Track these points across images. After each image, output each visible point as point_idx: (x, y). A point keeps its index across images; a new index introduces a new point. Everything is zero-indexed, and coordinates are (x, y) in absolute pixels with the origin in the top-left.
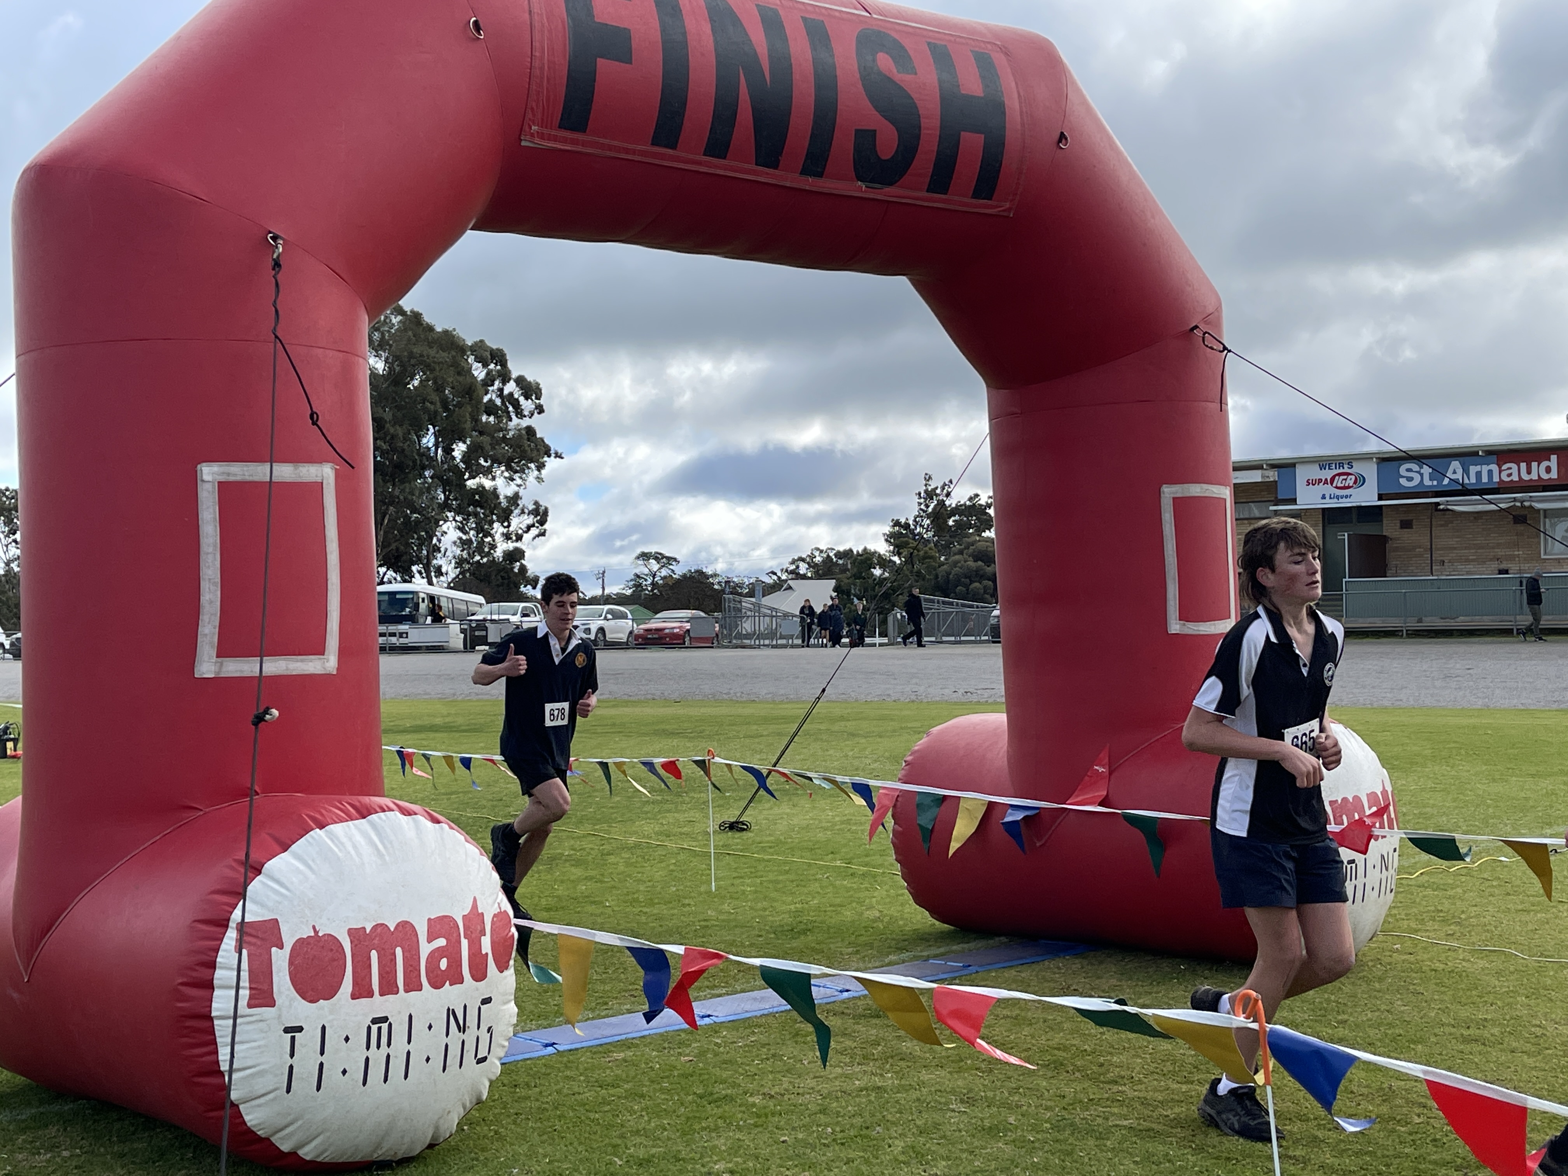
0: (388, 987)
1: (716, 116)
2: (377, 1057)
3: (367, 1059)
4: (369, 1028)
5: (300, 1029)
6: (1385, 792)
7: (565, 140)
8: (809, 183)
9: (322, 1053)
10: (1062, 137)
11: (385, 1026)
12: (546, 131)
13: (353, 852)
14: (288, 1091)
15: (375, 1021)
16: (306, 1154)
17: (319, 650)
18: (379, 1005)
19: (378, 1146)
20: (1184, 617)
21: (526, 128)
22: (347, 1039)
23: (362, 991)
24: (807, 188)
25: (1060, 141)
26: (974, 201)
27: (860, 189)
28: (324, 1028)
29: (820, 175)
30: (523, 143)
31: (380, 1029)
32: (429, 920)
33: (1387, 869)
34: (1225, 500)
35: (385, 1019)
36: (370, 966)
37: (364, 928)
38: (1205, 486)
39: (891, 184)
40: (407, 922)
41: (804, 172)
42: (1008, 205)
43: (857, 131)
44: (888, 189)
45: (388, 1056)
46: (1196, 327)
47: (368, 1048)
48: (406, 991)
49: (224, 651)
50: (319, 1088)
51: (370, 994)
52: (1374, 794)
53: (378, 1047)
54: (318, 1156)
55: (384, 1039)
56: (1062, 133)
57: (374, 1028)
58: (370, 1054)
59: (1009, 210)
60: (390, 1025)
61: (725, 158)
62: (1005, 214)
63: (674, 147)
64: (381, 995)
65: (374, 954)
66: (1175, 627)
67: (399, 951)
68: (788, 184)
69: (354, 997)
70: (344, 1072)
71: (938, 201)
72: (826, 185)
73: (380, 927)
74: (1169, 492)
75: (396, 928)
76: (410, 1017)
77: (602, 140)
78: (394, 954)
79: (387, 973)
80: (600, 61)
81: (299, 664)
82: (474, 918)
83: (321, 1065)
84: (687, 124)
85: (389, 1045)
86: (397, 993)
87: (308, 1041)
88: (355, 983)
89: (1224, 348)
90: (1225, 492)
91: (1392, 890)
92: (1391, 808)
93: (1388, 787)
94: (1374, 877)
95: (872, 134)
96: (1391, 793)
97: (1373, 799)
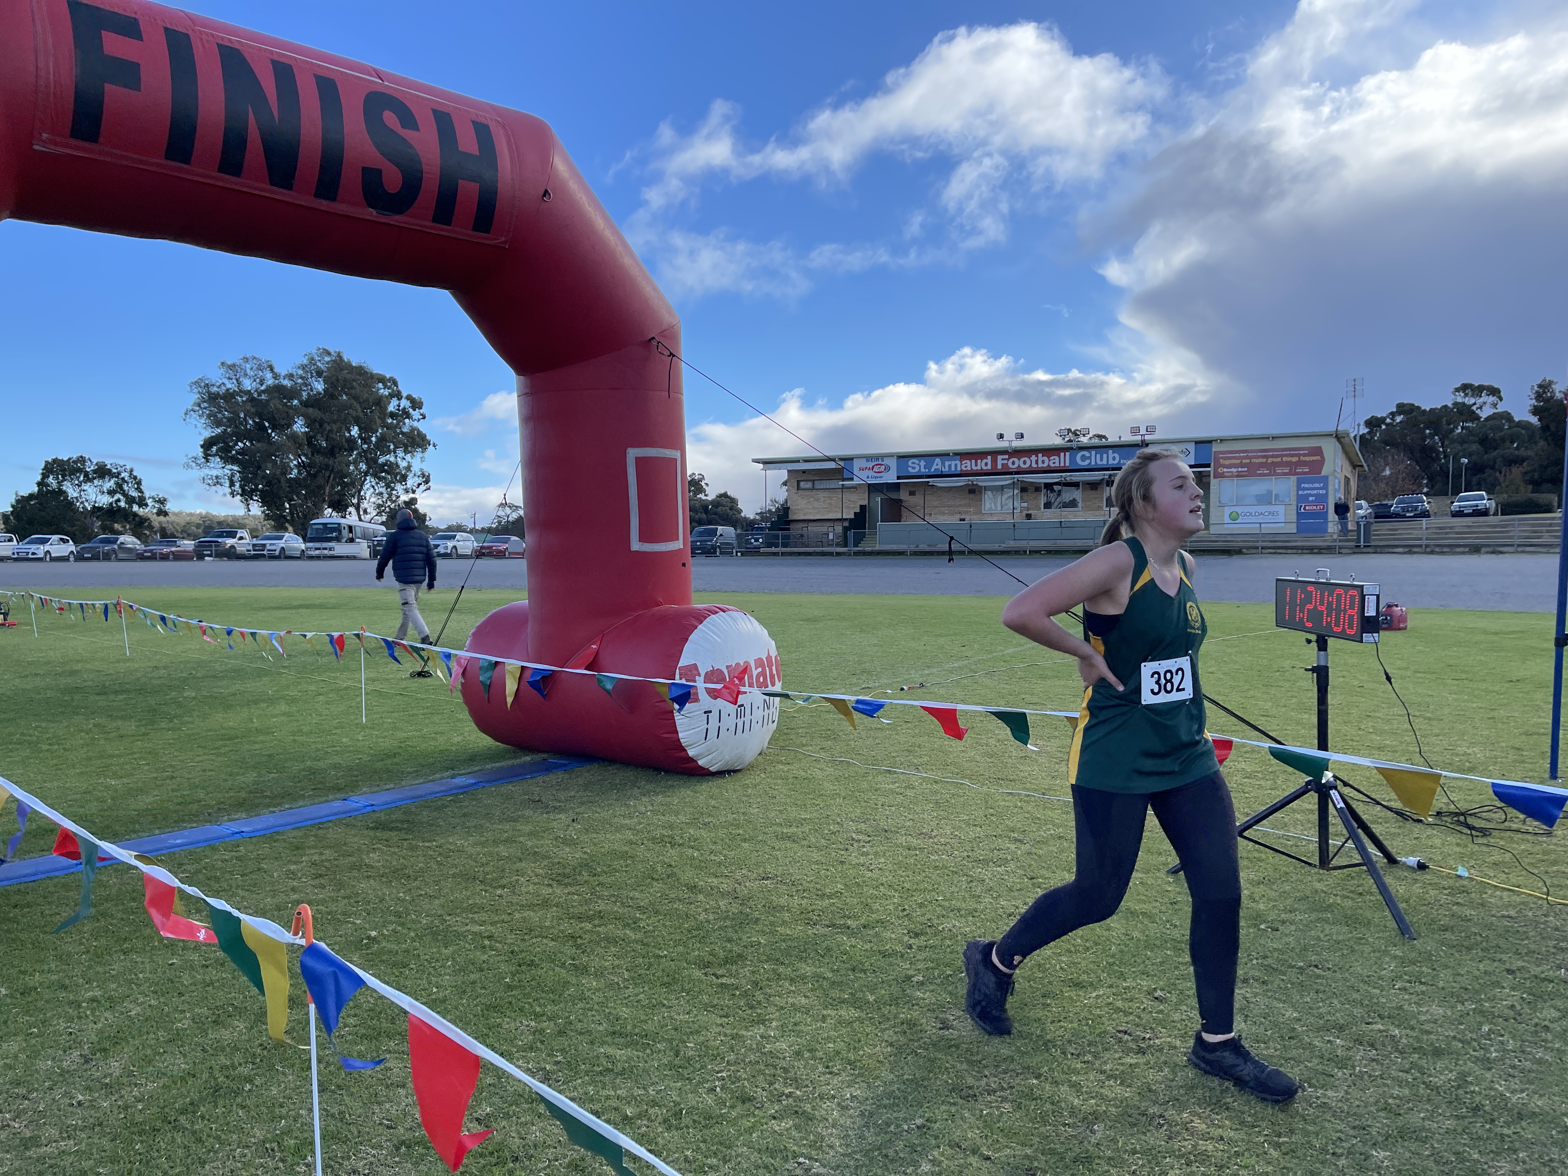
1: (227, 142)
6: (769, 658)
7: (77, 148)
8: (324, 204)
10: (546, 193)
20: (643, 538)
21: (36, 134)
24: (322, 208)
25: (544, 195)
26: (474, 233)
27: (371, 213)
29: (333, 199)
30: (36, 147)
33: (768, 708)
34: (676, 460)
38: (657, 450)
39: (400, 212)
41: (318, 195)
42: (503, 239)
43: (363, 168)
44: (398, 217)
46: (653, 338)
56: (546, 192)
59: (505, 242)
61: (239, 176)
62: (503, 245)
63: (188, 162)
66: (636, 545)
68: (304, 204)
71: (443, 230)
72: (339, 207)
74: (632, 454)
77: (115, 151)
80: (106, 85)
84: (197, 145)
89: (671, 354)
90: (676, 454)
91: (773, 722)
92: (774, 668)
93: (774, 653)
94: (758, 714)
95: (379, 171)
96: (776, 657)
97: (759, 662)
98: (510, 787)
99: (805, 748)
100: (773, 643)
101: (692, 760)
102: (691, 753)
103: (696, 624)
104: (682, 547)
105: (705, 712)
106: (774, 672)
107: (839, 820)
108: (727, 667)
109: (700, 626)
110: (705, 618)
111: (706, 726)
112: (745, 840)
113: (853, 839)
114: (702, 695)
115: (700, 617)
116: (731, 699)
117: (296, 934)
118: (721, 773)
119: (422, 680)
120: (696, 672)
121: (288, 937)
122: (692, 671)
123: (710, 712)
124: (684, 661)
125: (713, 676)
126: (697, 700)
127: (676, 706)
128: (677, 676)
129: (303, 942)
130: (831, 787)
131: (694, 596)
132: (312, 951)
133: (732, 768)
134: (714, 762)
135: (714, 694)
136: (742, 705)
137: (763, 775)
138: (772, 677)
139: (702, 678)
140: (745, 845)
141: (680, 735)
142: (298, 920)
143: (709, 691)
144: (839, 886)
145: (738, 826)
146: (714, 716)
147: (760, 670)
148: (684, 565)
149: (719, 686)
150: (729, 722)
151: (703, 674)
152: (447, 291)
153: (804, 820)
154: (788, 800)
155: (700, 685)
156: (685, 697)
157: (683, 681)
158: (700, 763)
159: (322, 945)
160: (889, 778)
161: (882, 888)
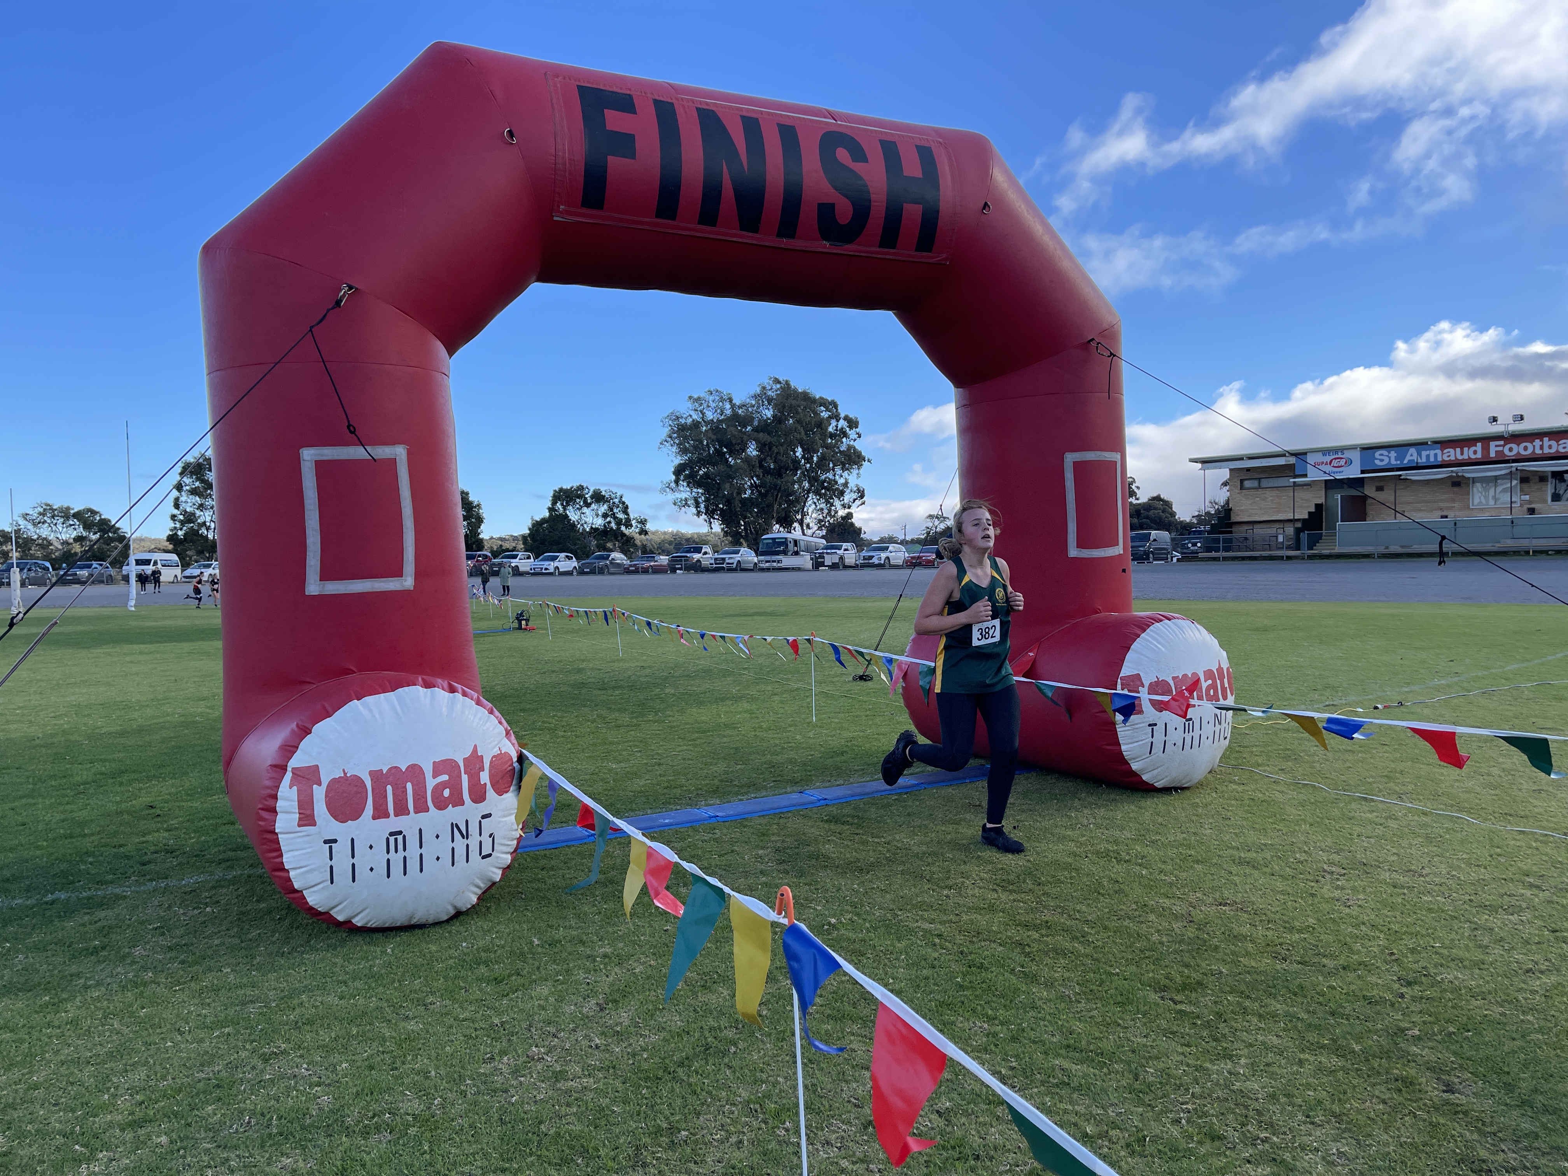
0: (401, 810)
1: (705, 196)
2: (396, 859)
3: (388, 860)
4: (388, 839)
5: (335, 841)
6: (1220, 670)
8: (784, 243)
9: (353, 857)
10: (984, 206)
11: (400, 838)
12: (571, 209)
13: (377, 716)
14: (332, 883)
15: (391, 834)
16: (357, 922)
17: (398, 573)
18: (394, 823)
19: (411, 918)
20: (1080, 545)
21: (555, 207)
22: (371, 847)
23: (380, 813)
24: (783, 246)
25: (984, 208)
26: (917, 253)
27: (825, 246)
28: (352, 840)
29: (793, 236)
30: (555, 218)
31: (396, 840)
32: (434, 763)
33: (1220, 723)
34: (1116, 463)
35: (400, 833)
36: (386, 796)
37: (381, 770)
38: (1098, 453)
40: (415, 765)
41: (780, 235)
42: (944, 256)
43: (819, 204)
44: (848, 246)
45: (405, 858)
46: (1093, 339)
47: (388, 852)
48: (416, 813)
49: (326, 575)
50: (354, 881)
51: (387, 816)
52: (1211, 671)
53: (396, 851)
54: (367, 923)
55: (400, 847)
56: (986, 204)
57: (392, 839)
58: (389, 856)
59: (946, 259)
60: (404, 837)
61: (715, 226)
62: (944, 262)
63: (674, 219)
64: (396, 815)
65: (389, 788)
66: (1073, 552)
67: (409, 786)
68: (767, 244)
69: (374, 818)
70: (372, 869)
72: (798, 244)
73: (395, 770)
74: (1070, 458)
75: (407, 769)
76: (420, 830)
77: (616, 215)
78: (405, 787)
79: (400, 800)
80: (610, 158)
81: (382, 584)
82: (474, 761)
83: (353, 865)
85: (405, 850)
86: (408, 814)
87: (342, 849)
88: (375, 808)
89: (1111, 354)
90: (1116, 457)
91: (1225, 738)
92: (1226, 680)
93: (1225, 665)
94: (1208, 730)
95: (832, 206)
96: (1228, 669)
97: (1209, 674)
98: (950, 790)
99: (1260, 768)
100: (1225, 653)
101: (1135, 774)
102: (1135, 766)
103: (1138, 632)
104: (1122, 552)
105: (1150, 725)
106: (1226, 685)
107: (1306, 849)
108: (1174, 678)
109: (1143, 635)
110: (1149, 626)
111: (1150, 739)
112: (1198, 862)
113: (1325, 871)
114: (1146, 706)
115: (1143, 625)
116: (1181, 713)
117: (779, 913)
118: (1167, 790)
119: (862, 683)
120: (1139, 683)
121: (772, 916)
122: (1135, 681)
123: (1155, 725)
124: (1126, 671)
125: (1158, 687)
126: (1141, 712)
127: (1119, 717)
128: (1119, 686)
129: (785, 921)
130: (1295, 812)
131: (1135, 604)
132: (793, 930)
133: (1179, 785)
134: (1159, 778)
135: (1160, 706)
136: (1191, 719)
137: (1214, 795)
138: (1224, 690)
139: (1146, 689)
140: (1199, 867)
141: (1123, 748)
142: (781, 900)
143: (1154, 703)
144: (1310, 920)
145: (1189, 846)
146: (1159, 730)
147: (1210, 682)
148: (1124, 571)
149: (1166, 698)
150: (1175, 736)
151: (1147, 684)
152: (891, 312)
153: (1265, 845)
154: (1245, 823)
155: (1144, 695)
156: (1129, 709)
157: (1126, 692)
158: (1145, 778)
159: (803, 926)
160: (1366, 807)
161: (1363, 928)
